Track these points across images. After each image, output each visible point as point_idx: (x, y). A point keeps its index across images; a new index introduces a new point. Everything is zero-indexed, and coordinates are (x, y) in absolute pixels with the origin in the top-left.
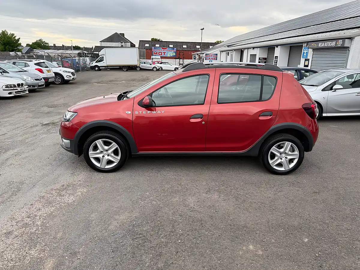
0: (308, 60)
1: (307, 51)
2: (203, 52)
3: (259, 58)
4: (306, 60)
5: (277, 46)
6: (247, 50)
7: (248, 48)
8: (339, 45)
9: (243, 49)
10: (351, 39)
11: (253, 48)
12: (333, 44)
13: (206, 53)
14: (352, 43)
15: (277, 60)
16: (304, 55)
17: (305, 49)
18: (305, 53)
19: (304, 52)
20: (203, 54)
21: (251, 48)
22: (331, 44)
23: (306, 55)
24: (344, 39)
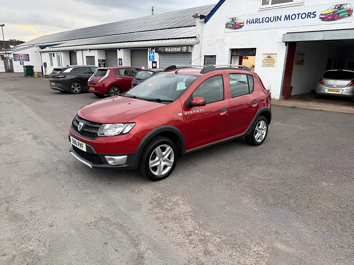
0: (156, 62)
1: (153, 55)
2: (10, 52)
3: (99, 60)
4: (153, 62)
5: (119, 49)
6: (81, 51)
7: (82, 50)
8: (184, 51)
9: (75, 50)
10: (192, 46)
11: (90, 50)
12: (179, 50)
13: (14, 53)
14: (193, 50)
15: (122, 62)
16: (151, 58)
17: (151, 53)
18: (152, 56)
19: (150, 55)
20: (9, 54)
21: (86, 50)
22: (177, 50)
23: (152, 58)
24: (187, 46)
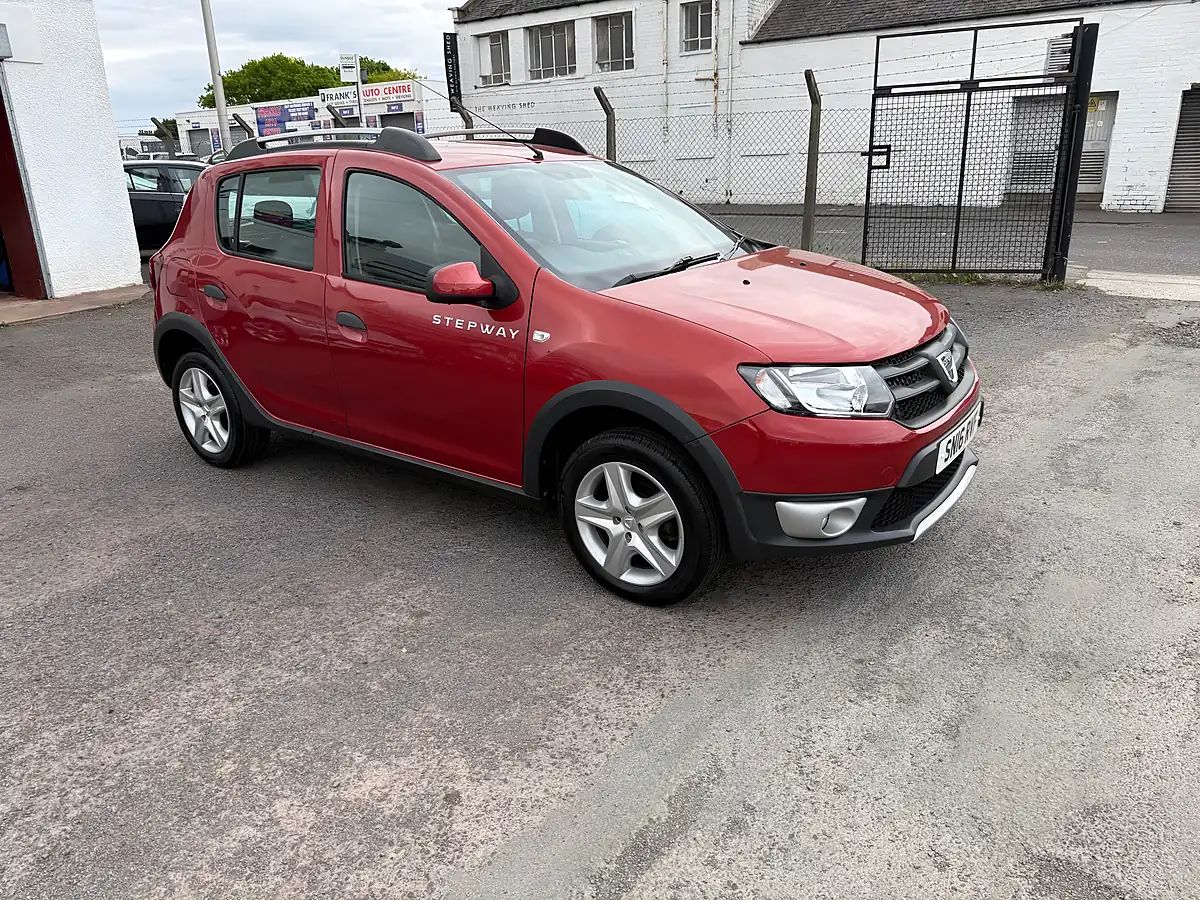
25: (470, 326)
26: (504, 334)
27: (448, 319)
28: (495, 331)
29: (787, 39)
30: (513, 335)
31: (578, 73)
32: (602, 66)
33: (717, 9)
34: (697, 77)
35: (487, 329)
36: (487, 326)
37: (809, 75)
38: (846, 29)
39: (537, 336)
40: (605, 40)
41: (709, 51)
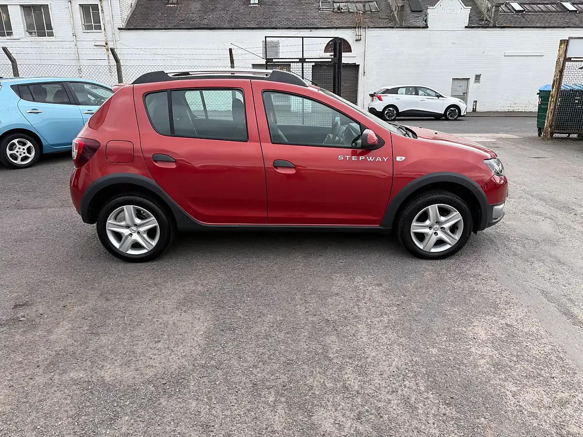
25: (360, 158)
26: (380, 160)
27: (348, 157)
28: (376, 159)
29: (144, 29)
30: (385, 160)
31: (15, 36)
32: (31, 33)
33: (102, 10)
34: (95, 44)
35: (371, 159)
36: (371, 158)
37: (230, 50)
38: (174, 27)
39: (398, 159)
40: (31, 18)
41: (100, 31)
